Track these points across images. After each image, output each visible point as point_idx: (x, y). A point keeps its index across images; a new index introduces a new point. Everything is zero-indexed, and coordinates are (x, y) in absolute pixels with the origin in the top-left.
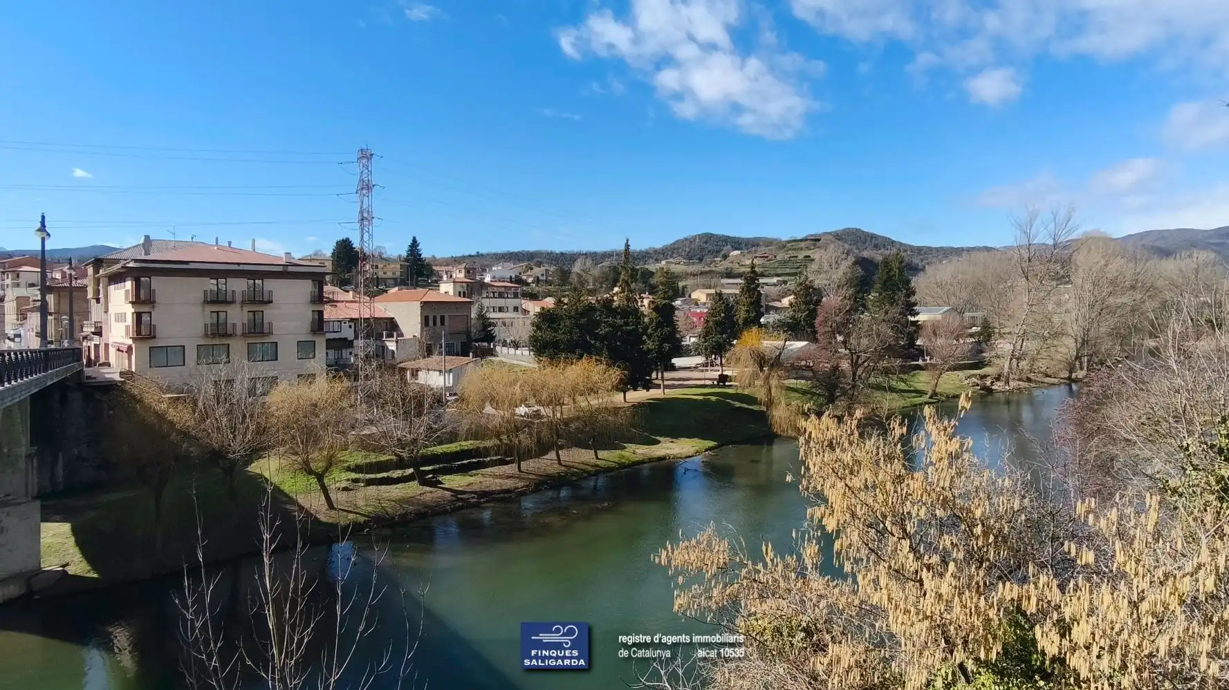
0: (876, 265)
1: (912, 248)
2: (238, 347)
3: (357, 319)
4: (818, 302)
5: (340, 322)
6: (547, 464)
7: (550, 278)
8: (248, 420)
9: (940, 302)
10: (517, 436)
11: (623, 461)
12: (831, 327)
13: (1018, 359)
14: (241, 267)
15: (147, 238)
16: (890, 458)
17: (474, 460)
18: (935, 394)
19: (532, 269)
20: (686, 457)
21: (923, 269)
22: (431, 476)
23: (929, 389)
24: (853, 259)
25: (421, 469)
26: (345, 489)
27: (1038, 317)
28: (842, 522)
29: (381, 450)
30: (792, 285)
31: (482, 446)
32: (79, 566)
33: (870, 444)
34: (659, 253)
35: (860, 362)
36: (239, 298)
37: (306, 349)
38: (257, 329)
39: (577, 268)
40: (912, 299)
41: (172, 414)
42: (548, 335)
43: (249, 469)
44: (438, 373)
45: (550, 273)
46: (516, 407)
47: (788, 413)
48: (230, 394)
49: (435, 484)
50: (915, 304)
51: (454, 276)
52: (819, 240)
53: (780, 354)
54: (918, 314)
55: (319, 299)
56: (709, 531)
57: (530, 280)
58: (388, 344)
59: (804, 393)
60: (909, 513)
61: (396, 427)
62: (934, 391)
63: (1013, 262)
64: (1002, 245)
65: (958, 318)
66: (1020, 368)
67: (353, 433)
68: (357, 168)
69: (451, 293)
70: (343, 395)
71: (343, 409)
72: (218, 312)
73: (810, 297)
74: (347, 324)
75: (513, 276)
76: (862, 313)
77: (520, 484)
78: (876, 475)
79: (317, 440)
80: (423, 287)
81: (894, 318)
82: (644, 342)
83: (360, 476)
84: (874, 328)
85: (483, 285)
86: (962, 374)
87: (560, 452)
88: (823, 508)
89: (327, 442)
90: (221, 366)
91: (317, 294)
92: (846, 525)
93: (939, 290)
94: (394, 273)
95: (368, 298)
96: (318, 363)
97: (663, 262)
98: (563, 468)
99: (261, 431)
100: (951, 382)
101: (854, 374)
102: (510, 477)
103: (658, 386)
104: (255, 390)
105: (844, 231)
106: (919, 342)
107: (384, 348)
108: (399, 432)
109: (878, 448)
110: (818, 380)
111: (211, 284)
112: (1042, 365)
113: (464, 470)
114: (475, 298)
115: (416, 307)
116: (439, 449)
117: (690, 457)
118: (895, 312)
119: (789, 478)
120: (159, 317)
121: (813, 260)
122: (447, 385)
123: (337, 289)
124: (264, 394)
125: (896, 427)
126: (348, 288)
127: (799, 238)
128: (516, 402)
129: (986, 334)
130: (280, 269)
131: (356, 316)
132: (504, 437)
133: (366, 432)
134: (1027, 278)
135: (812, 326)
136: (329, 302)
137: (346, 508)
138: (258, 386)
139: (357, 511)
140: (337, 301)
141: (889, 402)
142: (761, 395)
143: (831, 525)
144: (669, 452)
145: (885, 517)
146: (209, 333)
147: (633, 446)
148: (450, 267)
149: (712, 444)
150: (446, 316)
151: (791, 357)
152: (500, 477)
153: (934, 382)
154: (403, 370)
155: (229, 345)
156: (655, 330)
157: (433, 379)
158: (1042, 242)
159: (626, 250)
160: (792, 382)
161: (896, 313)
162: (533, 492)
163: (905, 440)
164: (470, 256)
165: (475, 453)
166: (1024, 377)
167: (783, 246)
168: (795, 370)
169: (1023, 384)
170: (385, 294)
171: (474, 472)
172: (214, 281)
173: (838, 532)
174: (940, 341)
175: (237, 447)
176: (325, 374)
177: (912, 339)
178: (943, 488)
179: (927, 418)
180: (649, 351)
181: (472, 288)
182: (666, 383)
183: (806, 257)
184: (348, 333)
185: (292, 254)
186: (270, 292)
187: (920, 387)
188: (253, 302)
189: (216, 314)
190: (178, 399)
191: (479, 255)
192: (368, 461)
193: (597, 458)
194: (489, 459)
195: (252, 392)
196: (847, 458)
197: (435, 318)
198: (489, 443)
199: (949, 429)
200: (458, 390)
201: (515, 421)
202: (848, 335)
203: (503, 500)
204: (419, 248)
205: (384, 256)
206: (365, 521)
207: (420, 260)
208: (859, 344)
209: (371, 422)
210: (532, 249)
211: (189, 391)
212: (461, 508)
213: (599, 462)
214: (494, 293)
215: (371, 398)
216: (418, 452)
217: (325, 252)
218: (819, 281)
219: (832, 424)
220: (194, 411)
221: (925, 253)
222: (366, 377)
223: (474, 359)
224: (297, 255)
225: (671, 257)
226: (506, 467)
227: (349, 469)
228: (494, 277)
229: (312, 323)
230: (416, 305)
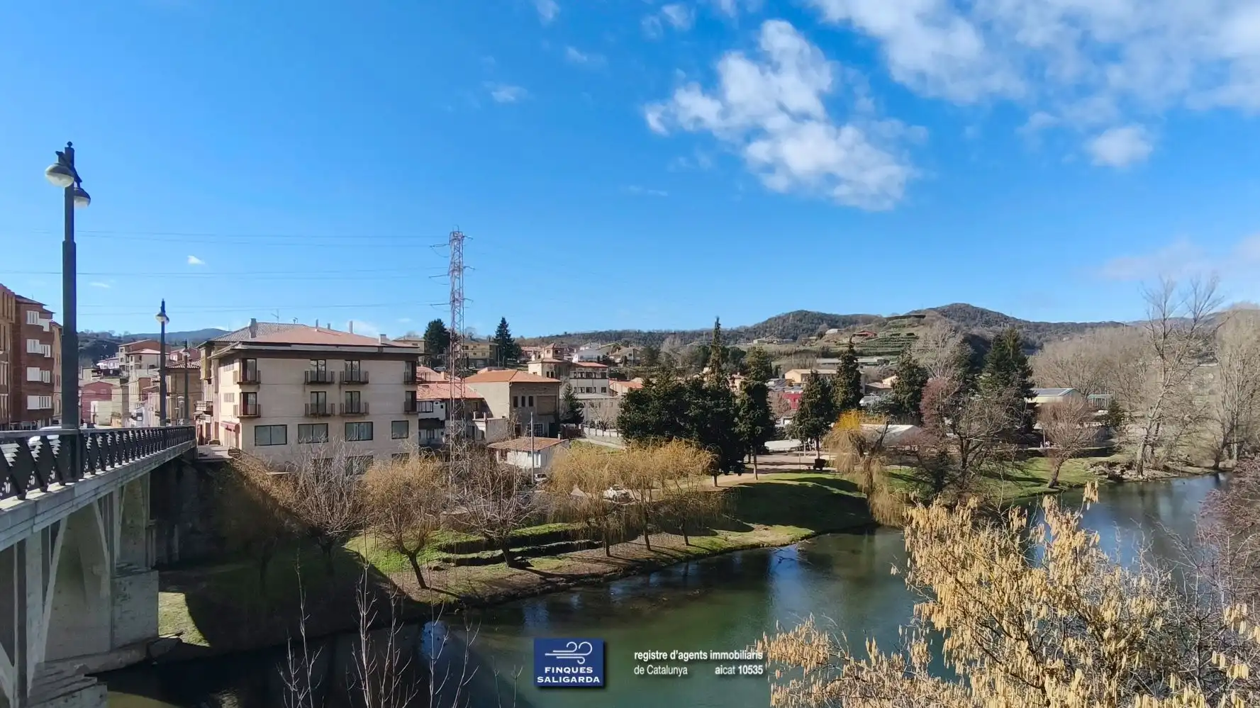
0: (987, 343)
1: (1028, 324)
2: (336, 426)
3: (448, 400)
4: (923, 383)
5: (432, 402)
6: (635, 548)
7: (638, 358)
8: (345, 498)
9: (1060, 382)
10: (605, 519)
11: (715, 547)
12: (938, 409)
13: (1153, 445)
14: (339, 349)
15: (253, 321)
16: (1005, 552)
17: (563, 543)
18: (1055, 483)
19: (619, 349)
20: (782, 546)
21: (1041, 347)
22: (520, 558)
23: (1048, 477)
24: (962, 337)
25: (511, 550)
26: (436, 569)
27: (1176, 399)
28: (952, 619)
29: (471, 530)
30: (894, 364)
31: (569, 528)
32: (192, 636)
33: (983, 535)
34: (750, 332)
35: (970, 447)
36: (337, 379)
37: (400, 429)
38: (354, 409)
39: (665, 348)
40: (1029, 380)
41: (275, 492)
42: (636, 416)
43: (345, 546)
44: (526, 454)
45: (638, 353)
46: (605, 489)
47: (890, 502)
48: (328, 473)
49: (523, 566)
50: (1033, 385)
51: (542, 356)
52: (924, 317)
53: (882, 438)
54: (1035, 396)
55: (412, 380)
56: (808, 623)
57: (618, 360)
58: (478, 424)
59: (909, 479)
60: (1028, 612)
61: (485, 508)
62: (1055, 480)
63: (1145, 339)
64: (1132, 320)
65: (1081, 400)
66: (1156, 455)
67: (445, 513)
68: (449, 250)
69: (539, 373)
70: (435, 475)
71: (434, 489)
72: (317, 393)
73: (915, 378)
74: (439, 405)
75: (601, 357)
76: (973, 394)
77: (609, 569)
78: (991, 569)
79: (410, 519)
80: (512, 367)
81: (1009, 400)
82: (736, 425)
83: (451, 556)
84: (987, 410)
85: (571, 365)
86: (1086, 462)
87: (649, 537)
88: (931, 604)
89: (420, 521)
90: (320, 445)
91: (410, 374)
92: (957, 623)
93: (1060, 370)
94: (484, 354)
95: (459, 379)
96: (411, 443)
97: (755, 342)
98: (652, 554)
99: (357, 509)
100: (1074, 470)
101: (964, 460)
102: (598, 561)
103: (751, 471)
104: (352, 469)
105: (952, 306)
106: (1036, 427)
107: (474, 428)
108: (489, 513)
109: (993, 541)
110: (924, 466)
111: (310, 365)
112: (1182, 452)
113: (552, 553)
114: (563, 378)
115: (505, 388)
116: (528, 531)
117: (785, 545)
118: (1009, 393)
119: (894, 571)
120: (264, 397)
121: (917, 338)
122: (536, 466)
123: (429, 370)
124: (361, 472)
125: (1015, 518)
126: (440, 368)
127: (901, 315)
128: (604, 484)
129: (1115, 418)
130: (376, 350)
131: (448, 396)
132: (592, 520)
133: (457, 512)
134: (1162, 356)
135: (916, 408)
136: (422, 383)
137: (437, 588)
138: (355, 464)
139: (447, 591)
140: (430, 382)
141: (1003, 491)
142: (861, 481)
143: (940, 622)
144: (763, 539)
145: (1001, 616)
146: (309, 413)
147: (725, 533)
148: (539, 348)
149: (809, 532)
150: (535, 396)
151: (891, 442)
152: (588, 561)
153: (1054, 470)
154: (493, 451)
155: (327, 424)
156: (747, 412)
157: (522, 460)
158: (1179, 316)
159: (716, 329)
160: (895, 469)
161: (1010, 395)
162: (621, 577)
163: (1023, 532)
164: (557, 336)
165: (565, 535)
166: (1161, 465)
167: (883, 323)
168: (898, 454)
169: (1159, 474)
170: (475, 375)
171: (563, 555)
172: (314, 363)
173: (949, 630)
174: (1061, 425)
175: (335, 525)
176: (418, 454)
177: (1029, 423)
178: (1066, 587)
179: (1047, 510)
180: (741, 433)
181: (559, 368)
182: (759, 467)
183: (908, 334)
184: (440, 413)
185: (387, 337)
186: (366, 373)
187: (1038, 474)
188: (350, 382)
189: (316, 394)
190: (281, 476)
191: (567, 336)
192: (458, 541)
193: (688, 544)
194: (577, 542)
195: (349, 470)
196: (958, 551)
197: (523, 399)
198: (577, 526)
199: (1072, 522)
200: (546, 471)
201: (603, 504)
202: (957, 419)
203: (592, 584)
204: (508, 329)
205: (474, 337)
206: (455, 601)
207: (509, 340)
208: (969, 428)
209: (462, 502)
210: (619, 329)
211: (290, 469)
212: (549, 591)
213: (689, 549)
214: (581, 373)
215: (461, 478)
216: (507, 532)
217: (416, 334)
218: (923, 361)
219: (943, 513)
220: (295, 488)
221: (1043, 330)
222: (457, 457)
223: (563, 440)
224: (392, 337)
225: (763, 336)
226: (595, 551)
227: (440, 549)
228: (581, 357)
229: (406, 404)
230: (506, 387)
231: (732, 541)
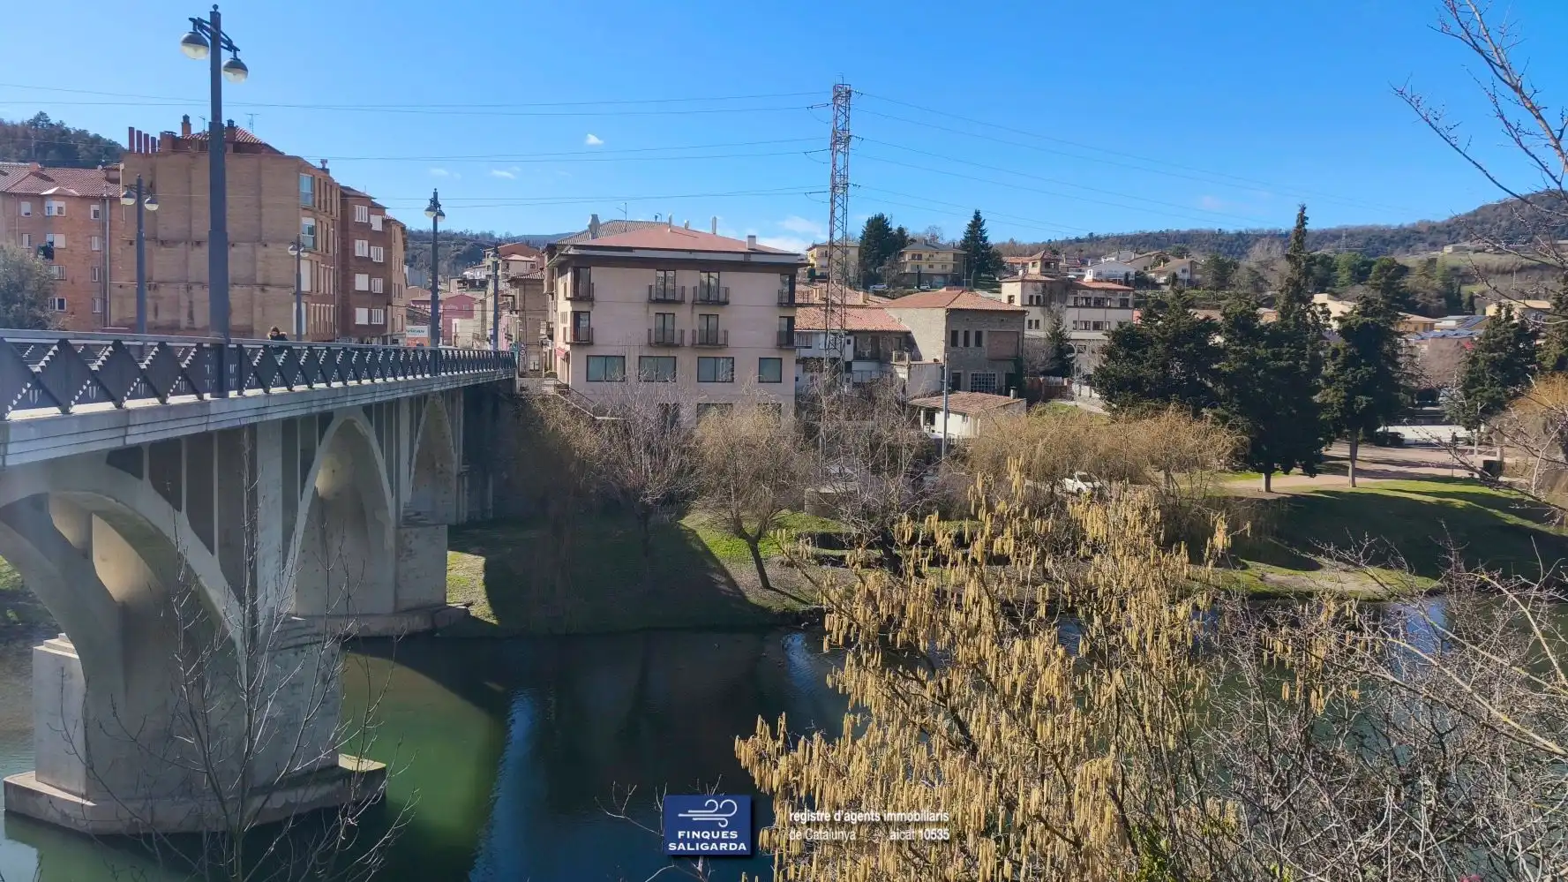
2: (687, 361)
7: (1198, 277)
14: (692, 256)
15: (595, 218)
19: (1166, 261)
26: (791, 565)
32: (481, 610)
34: (1439, 232)
36: (689, 297)
37: (770, 369)
38: (710, 340)
39: (1250, 261)
42: (1125, 369)
43: (683, 522)
45: (1199, 267)
55: (788, 301)
57: (1162, 279)
58: (898, 370)
72: (664, 314)
74: (844, 338)
75: (1133, 272)
82: (1317, 390)
85: (1071, 287)
90: (667, 385)
91: (788, 293)
94: (944, 267)
97: (1448, 249)
103: (1339, 469)
107: (892, 375)
111: (651, 277)
115: (941, 318)
120: (598, 319)
130: (740, 258)
146: (654, 341)
147: (1263, 567)
150: (984, 331)
154: (914, 409)
155: (676, 357)
156: (1342, 370)
157: (956, 425)
159: (1299, 227)
164: (1078, 240)
172: (660, 274)
180: (1323, 406)
181: (1053, 291)
182: (1359, 465)
184: (845, 351)
186: (727, 290)
188: (706, 302)
189: (661, 317)
192: (825, 531)
197: (967, 334)
204: (983, 228)
206: (804, 611)
207: (987, 247)
214: (1087, 299)
223: (1018, 400)
225: (1466, 238)
228: (1099, 274)
229: (780, 333)
230: (941, 314)
231: (1272, 582)
